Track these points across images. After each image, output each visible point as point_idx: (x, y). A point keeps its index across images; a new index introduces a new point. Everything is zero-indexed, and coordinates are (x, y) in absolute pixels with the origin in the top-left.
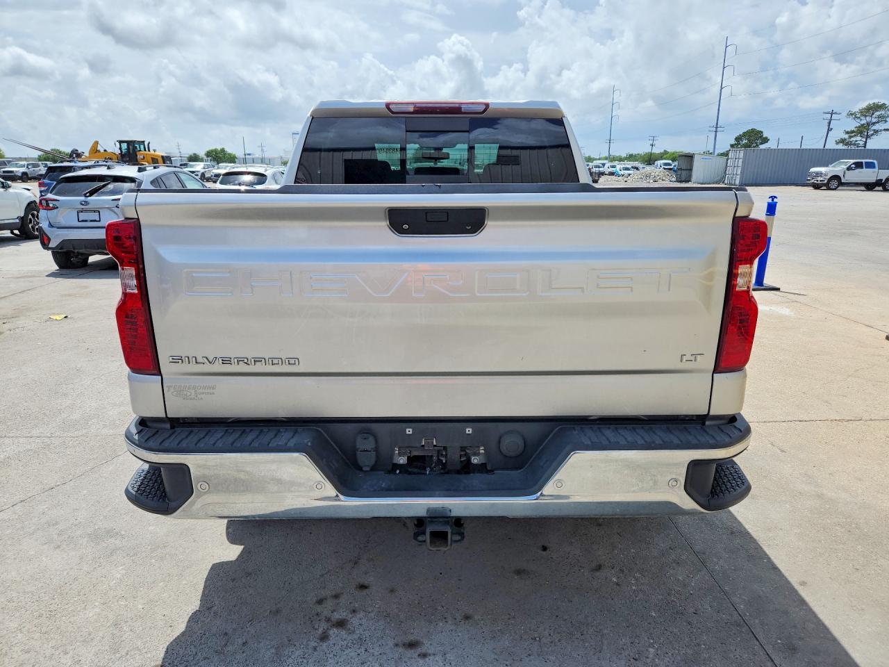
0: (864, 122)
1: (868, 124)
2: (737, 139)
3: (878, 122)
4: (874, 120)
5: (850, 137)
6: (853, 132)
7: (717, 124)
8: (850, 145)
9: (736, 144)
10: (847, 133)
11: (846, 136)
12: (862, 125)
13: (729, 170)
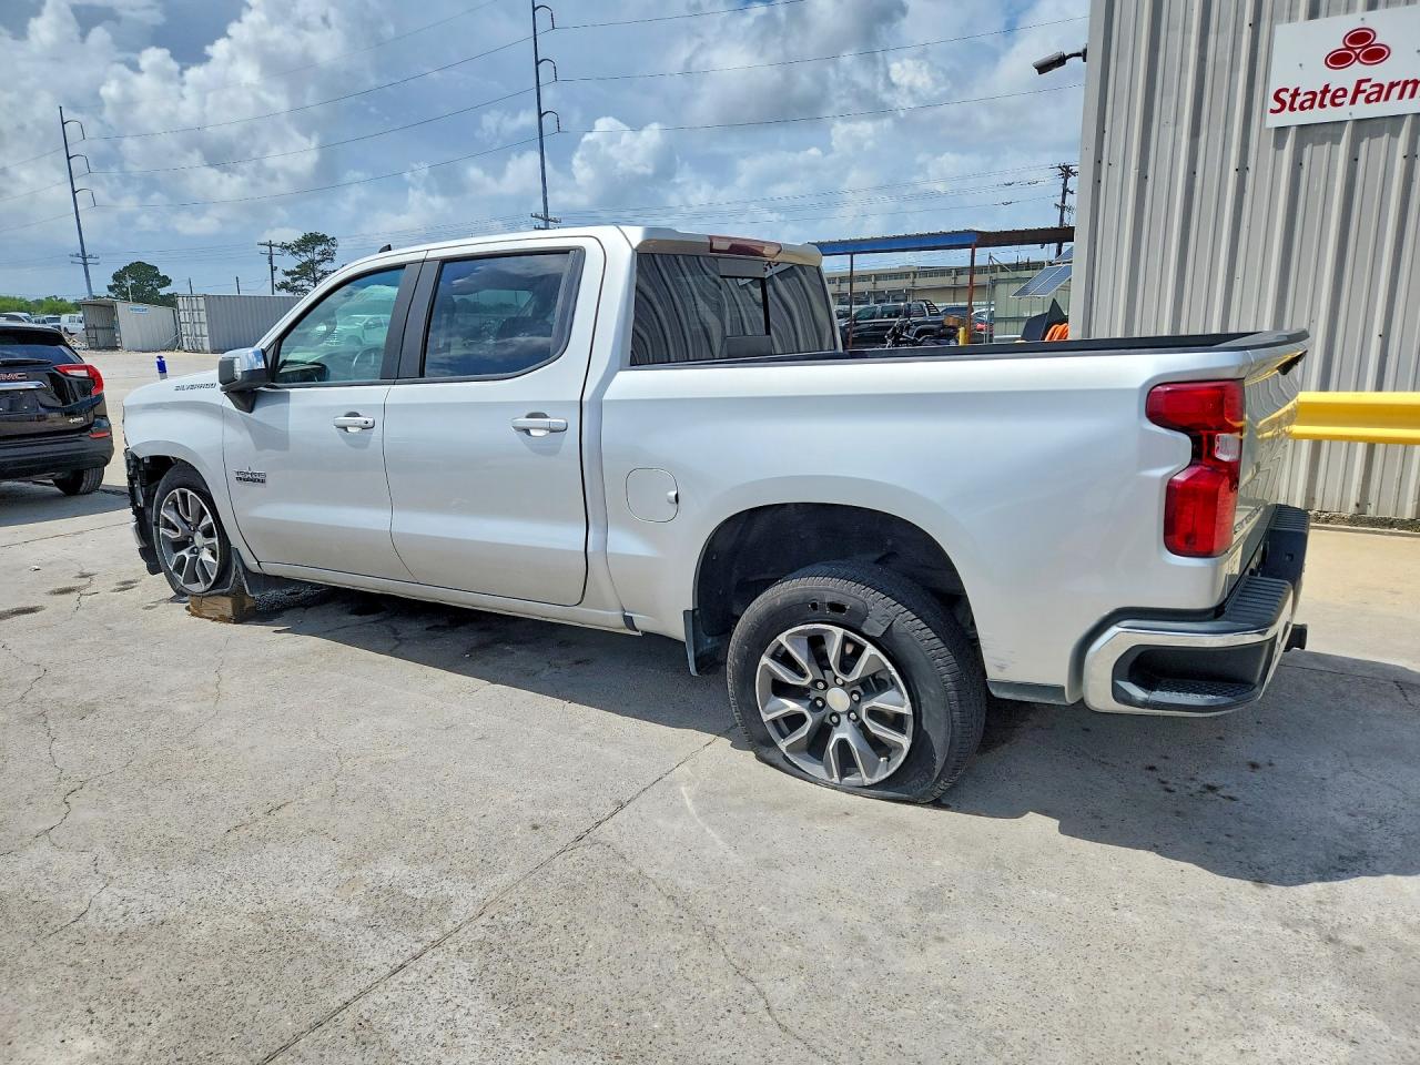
0: (305, 259)
1: (312, 261)
2: (115, 277)
3: (323, 261)
4: (318, 258)
5: (295, 280)
6: (293, 273)
7: (83, 251)
8: (297, 291)
9: (115, 285)
10: (287, 274)
11: (288, 279)
12: (304, 263)
13: (186, 329)
